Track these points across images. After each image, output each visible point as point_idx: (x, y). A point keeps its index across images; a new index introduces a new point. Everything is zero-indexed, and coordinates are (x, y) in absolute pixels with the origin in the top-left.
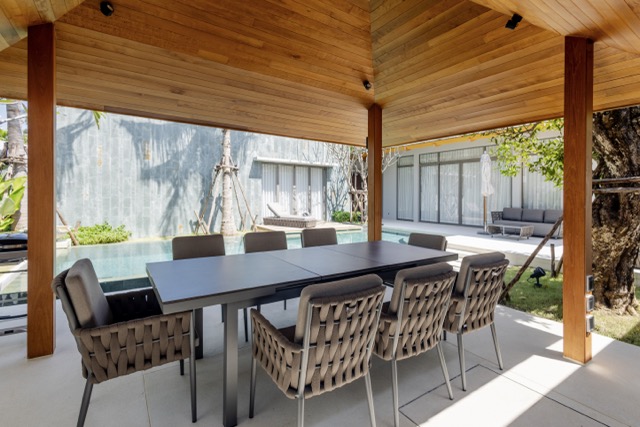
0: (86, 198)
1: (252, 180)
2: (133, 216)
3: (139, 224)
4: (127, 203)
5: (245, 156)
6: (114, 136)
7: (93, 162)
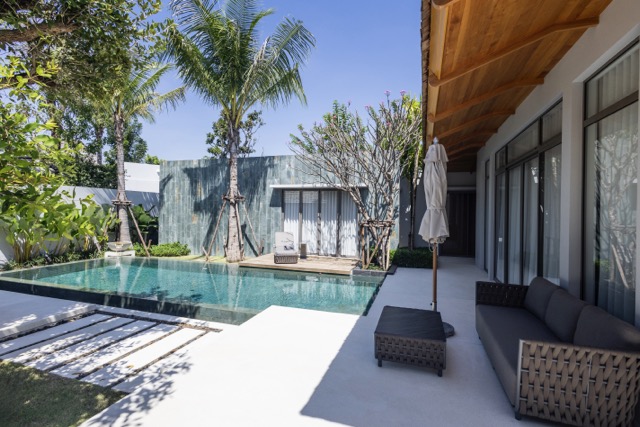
0: (170, 224)
1: (273, 209)
2: (191, 238)
3: (194, 244)
4: (189, 227)
5: (265, 185)
6: (184, 180)
7: (174, 200)
